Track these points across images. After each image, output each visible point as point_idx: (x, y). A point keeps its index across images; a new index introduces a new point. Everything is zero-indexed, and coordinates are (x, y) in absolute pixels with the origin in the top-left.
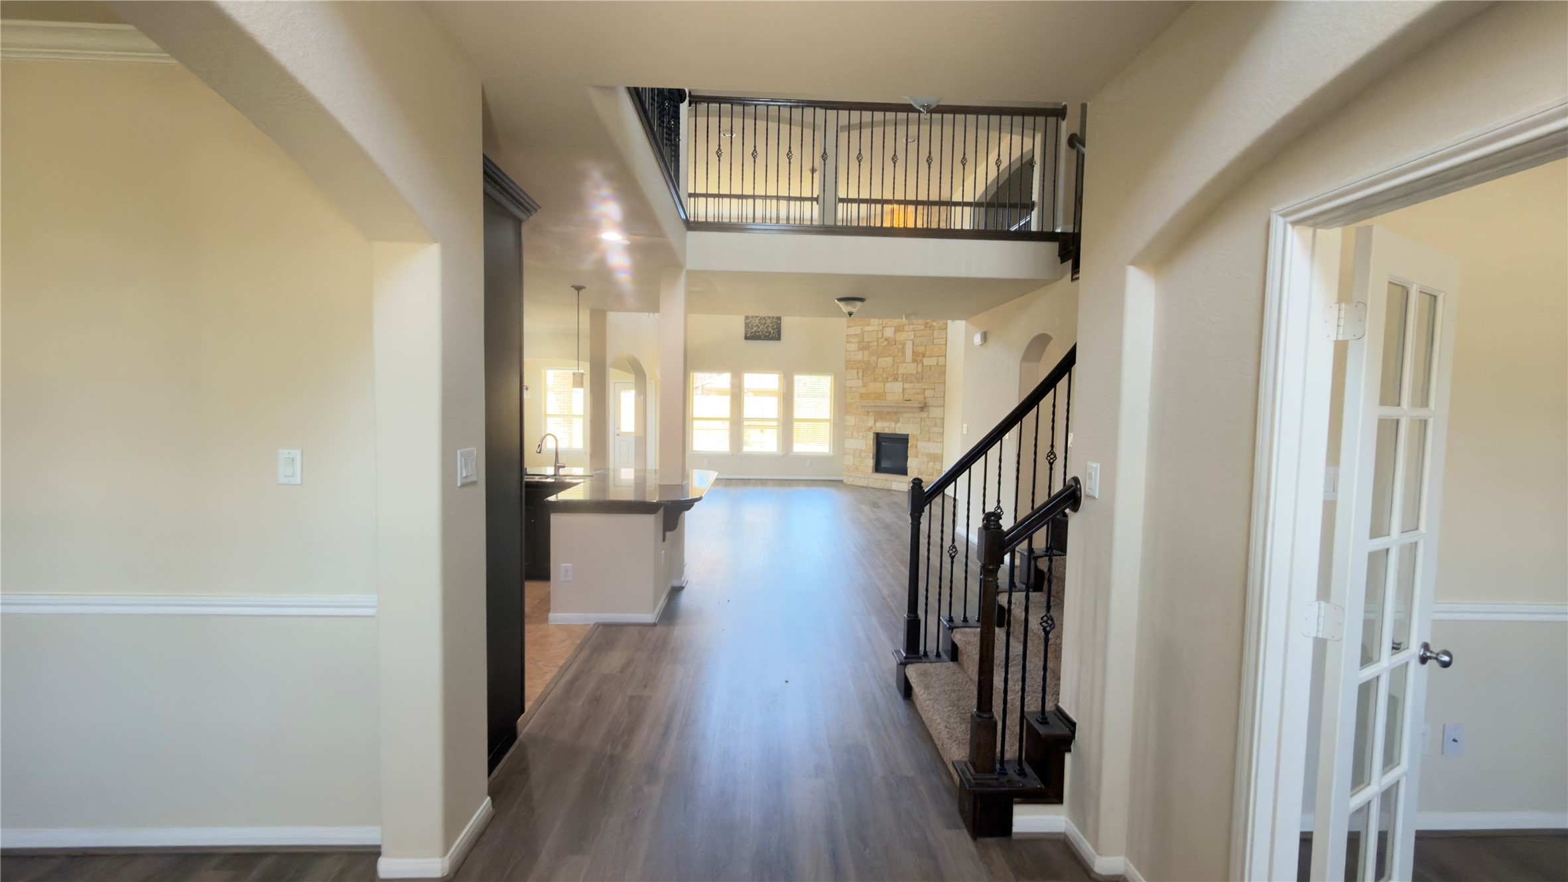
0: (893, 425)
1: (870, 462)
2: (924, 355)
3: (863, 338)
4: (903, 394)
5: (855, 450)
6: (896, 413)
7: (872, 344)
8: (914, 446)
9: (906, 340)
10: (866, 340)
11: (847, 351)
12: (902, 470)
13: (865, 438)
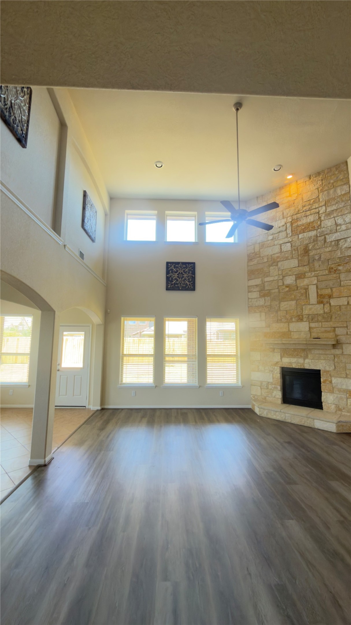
0: (301, 361)
1: (278, 394)
2: (330, 297)
3: (264, 287)
4: (310, 333)
5: (261, 382)
6: (304, 350)
7: (273, 291)
8: (328, 382)
9: (308, 286)
10: (266, 288)
11: (249, 298)
12: (317, 404)
13: (272, 371)
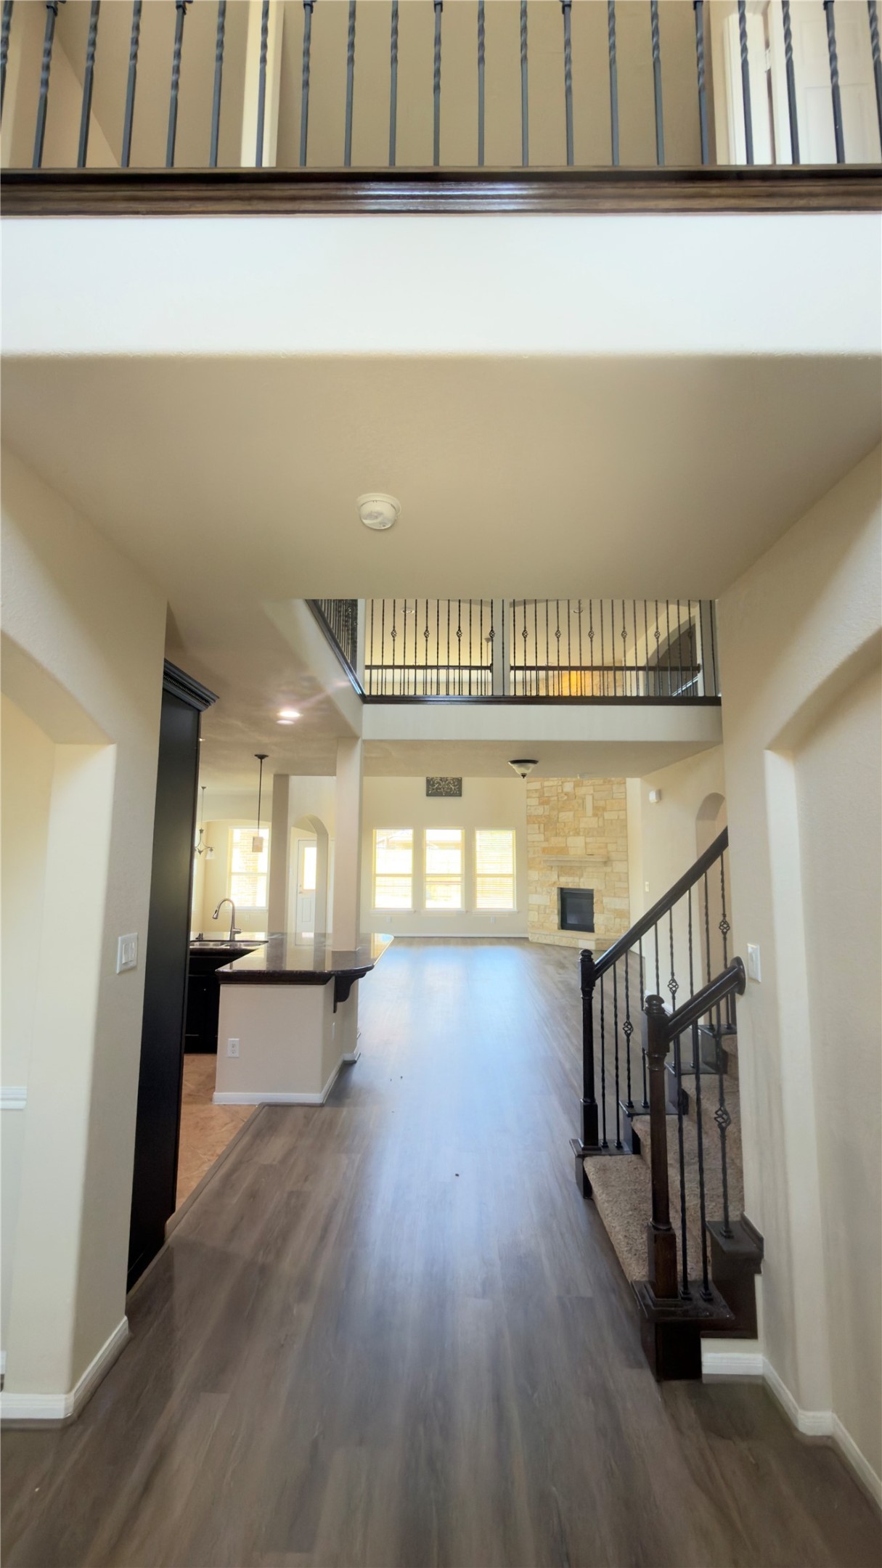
0: (577, 879)
1: (555, 919)
2: (604, 809)
3: (544, 793)
4: (586, 848)
5: (539, 906)
6: (579, 868)
7: (552, 799)
8: (599, 902)
9: (586, 795)
10: (546, 795)
11: (527, 805)
12: (589, 928)
13: (549, 893)
